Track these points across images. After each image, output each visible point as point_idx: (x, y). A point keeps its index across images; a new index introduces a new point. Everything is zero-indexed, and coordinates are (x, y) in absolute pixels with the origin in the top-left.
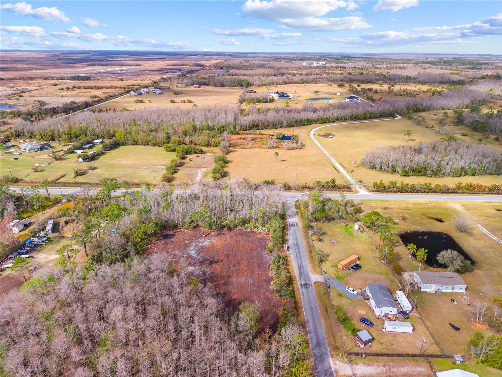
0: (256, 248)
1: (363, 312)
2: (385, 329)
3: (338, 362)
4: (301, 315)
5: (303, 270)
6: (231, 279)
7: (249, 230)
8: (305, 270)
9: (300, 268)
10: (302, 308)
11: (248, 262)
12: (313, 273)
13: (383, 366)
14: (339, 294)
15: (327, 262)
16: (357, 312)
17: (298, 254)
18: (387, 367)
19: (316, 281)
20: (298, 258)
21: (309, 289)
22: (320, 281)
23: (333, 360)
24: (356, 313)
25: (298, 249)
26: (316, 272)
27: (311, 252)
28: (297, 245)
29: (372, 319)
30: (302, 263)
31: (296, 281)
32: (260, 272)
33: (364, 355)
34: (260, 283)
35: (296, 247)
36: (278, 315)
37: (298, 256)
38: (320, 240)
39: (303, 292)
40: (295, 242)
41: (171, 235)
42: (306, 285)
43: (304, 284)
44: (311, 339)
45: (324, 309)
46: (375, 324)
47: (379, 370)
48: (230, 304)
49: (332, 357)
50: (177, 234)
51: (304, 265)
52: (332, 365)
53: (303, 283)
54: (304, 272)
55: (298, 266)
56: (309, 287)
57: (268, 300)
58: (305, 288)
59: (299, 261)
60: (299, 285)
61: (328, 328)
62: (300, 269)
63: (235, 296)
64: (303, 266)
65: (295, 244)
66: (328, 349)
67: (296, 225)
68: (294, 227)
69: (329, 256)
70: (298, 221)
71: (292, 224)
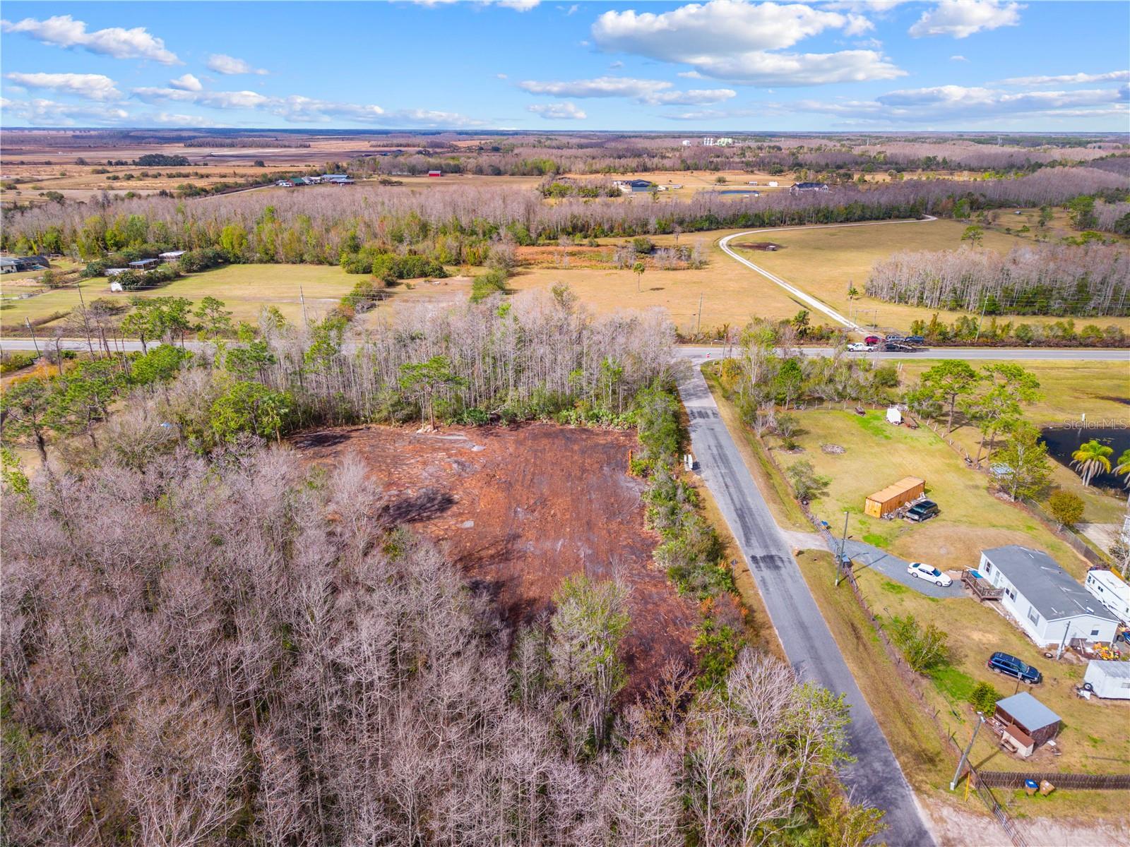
0: (596, 466)
1: (990, 636)
2: (1091, 690)
3: (947, 811)
4: (772, 648)
5: (754, 520)
6: (519, 545)
7: (572, 427)
8: (759, 520)
9: (743, 514)
10: (770, 627)
11: (573, 500)
12: (786, 528)
14: (888, 584)
15: (824, 498)
16: (968, 637)
17: (728, 480)
19: (802, 549)
20: (732, 490)
21: (783, 571)
22: (813, 547)
23: (926, 806)
24: (965, 640)
25: (729, 468)
26: (795, 525)
27: (768, 475)
28: (722, 459)
29: (1028, 659)
30: (746, 501)
31: (736, 548)
32: (614, 526)
33: (1046, 786)
34: (616, 557)
35: (720, 464)
36: (688, 647)
37: (730, 485)
38: (792, 447)
39: (763, 581)
40: (715, 451)
41: (336, 437)
42: (770, 561)
43: (763, 558)
45: (848, 631)
46: (1045, 674)
48: (517, 615)
49: (918, 790)
50: (353, 434)
51: (752, 506)
52: (928, 824)
53: (760, 553)
54: (757, 525)
55: (736, 510)
56: (780, 564)
57: (647, 603)
58: (768, 567)
59: (735, 497)
60: (747, 560)
61: (877, 691)
62: (741, 517)
64: (749, 509)
65: (717, 457)
66: (897, 764)
67: (710, 414)
68: (708, 418)
69: (826, 484)
70: (716, 406)
71: (700, 412)
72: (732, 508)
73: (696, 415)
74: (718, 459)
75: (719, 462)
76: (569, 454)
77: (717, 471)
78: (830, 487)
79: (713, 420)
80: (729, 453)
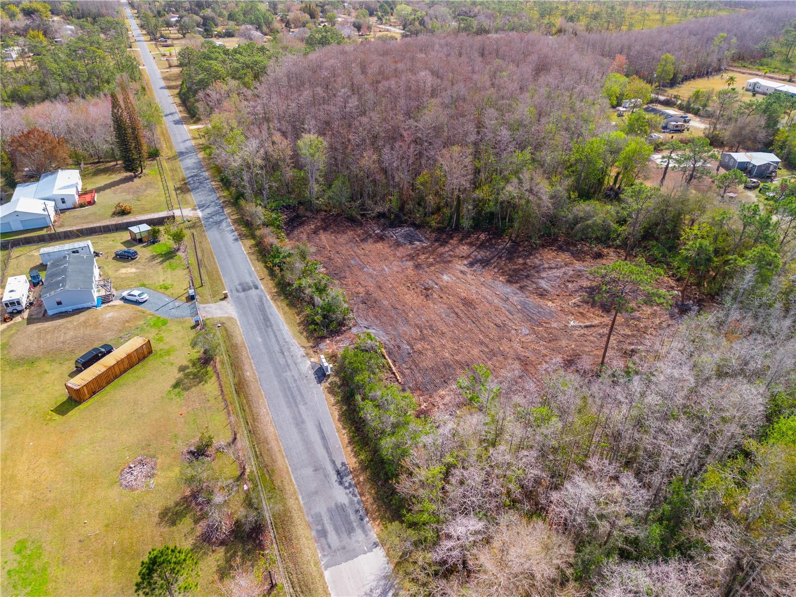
1: (124, 272)
3: (191, 215)
4: (249, 246)
5: (256, 319)
8: (252, 321)
9: (266, 322)
12: (230, 319)
14: (167, 288)
15: (185, 363)
16: (138, 268)
17: (282, 361)
19: (221, 301)
21: (237, 282)
22: (211, 305)
23: (198, 216)
25: (283, 382)
26: (222, 325)
27: (241, 387)
28: (293, 397)
30: (263, 337)
31: (270, 293)
34: (347, 271)
35: (293, 385)
37: (279, 355)
39: (251, 275)
40: (302, 408)
42: (245, 288)
43: (250, 288)
44: (228, 226)
46: (110, 259)
51: (257, 332)
52: (199, 212)
53: (253, 292)
54: (253, 314)
55: (271, 326)
56: (239, 287)
58: (247, 284)
59: (273, 340)
60: (262, 287)
62: (266, 320)
64: (259, 329)
65: (299, 398)
66: (203, 222)
67: (329, 528)
68: (330, 510)
69: (176, 386)
70: (327, 574)
71: (350, 531)
72: (275, 328)
73: (353, 517)
74: (296, 393)
75: (295, 390)
76: (457, 358)
77: (295, 373)
78: (174, 382)
79: (321, 507)
80: (287, 412)
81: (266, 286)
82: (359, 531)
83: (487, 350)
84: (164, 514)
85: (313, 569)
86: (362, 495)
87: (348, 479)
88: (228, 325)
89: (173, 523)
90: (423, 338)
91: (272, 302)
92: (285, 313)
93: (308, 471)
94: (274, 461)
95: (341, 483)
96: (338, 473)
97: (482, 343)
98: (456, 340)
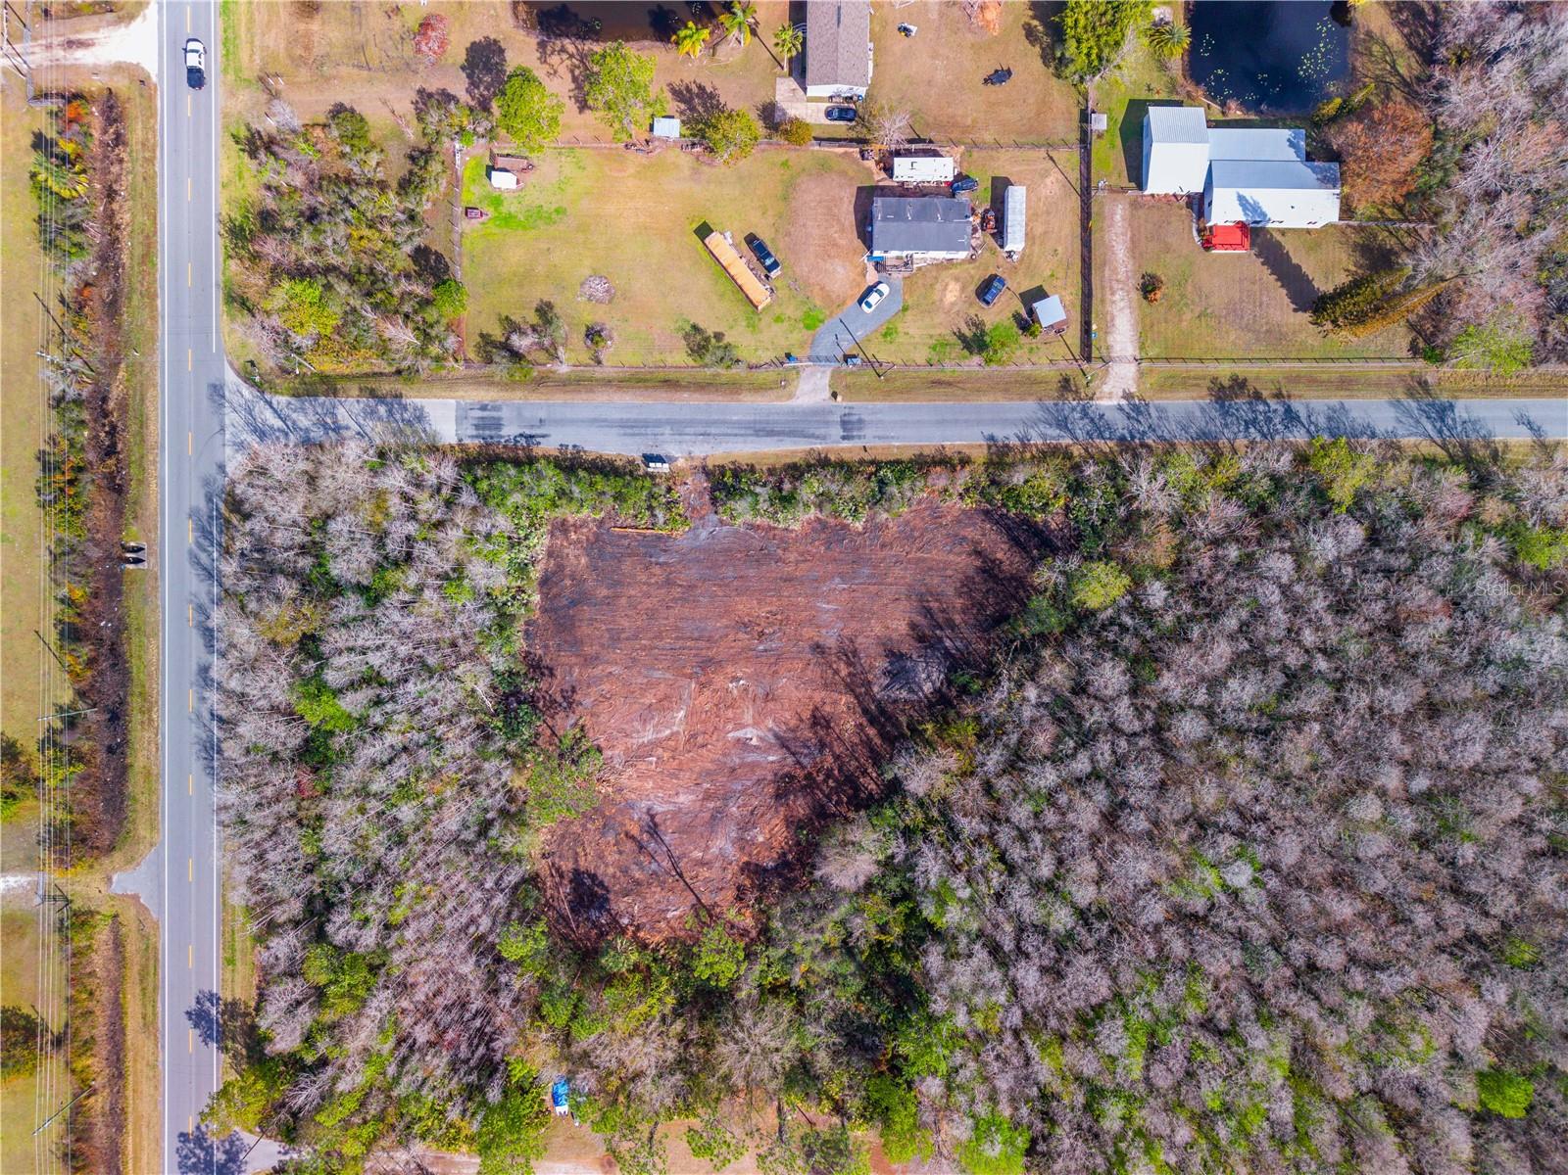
0: (655, 570)
1: (950, 287)
3: (1106, 389)
4: (967, 451)
5: (776, 422)
7: (540, 597)
8: (776, 417)
9: (766, 431)
10: (942, 446)
12: (791, 396)
13: (1113, 294)
14: (885, 335)
15: (727, 339)
16: (953, 304)
17: (688, 430)
18: (1116, 286)
19: (827, 392)
20: (713, 430)
21: (866, 417)
22: (827, 380)
23: (1101, 398)
24: (956, 309)
25: (658, 423)
26: (784, 384)
27: (670, 384)
28: (630, 426)
29: (978, 273)
30: (738, 422)
31: (827, 450)
32: (792, 556)
34: (842, 556)
35: (649, 431)
37: (701, 430)
39: (880, 437)
40: (614, 430)
41: (578, 886)
42: (849, 425)
43: (847, 429)
44: (1044, 436)
45: (942, 390)
46: (992, 271)
47: (1122, 304)
49: (1092, 398)
52: (1115, 402)
53: (837, 431)
54: (788, 422)
55: (757, 435)
56: (855, 418)
58: (860, 429)
59: (730, 431)
60: (846, 444)
61: (1006, 390)
62: (771, 433)
63: (902, 627)
64: (755, 422)
65: (629, 431)
66: (1075, 403)
67: (485, 414)
68: (500, 419)
69: (695, 328)
70: (453, 401)
71: (477, 427)
72: (752, 438)
73: (487, 433)
74: (636, 431)
75: (643, 431)
76: (623, 601)
77: (667, 437)
78: (701, 325)
79: (505, 414)
80: (617, 416)
81: (850, 450)
82: (474, 433)
83: (623, 636)
84: (550, 306)
85: (461, 393)
86: (505, 447)
87: (523, 441)
88: (781, 392)
89: (537, 310)
90: (669, 583)
91: (808, 447)
92: (777, 456)
93: (542, 415)
94: (565, 392)
95: (521, 435)
96: (532, 437)
97: (636, 637)
98: (652, 614)
